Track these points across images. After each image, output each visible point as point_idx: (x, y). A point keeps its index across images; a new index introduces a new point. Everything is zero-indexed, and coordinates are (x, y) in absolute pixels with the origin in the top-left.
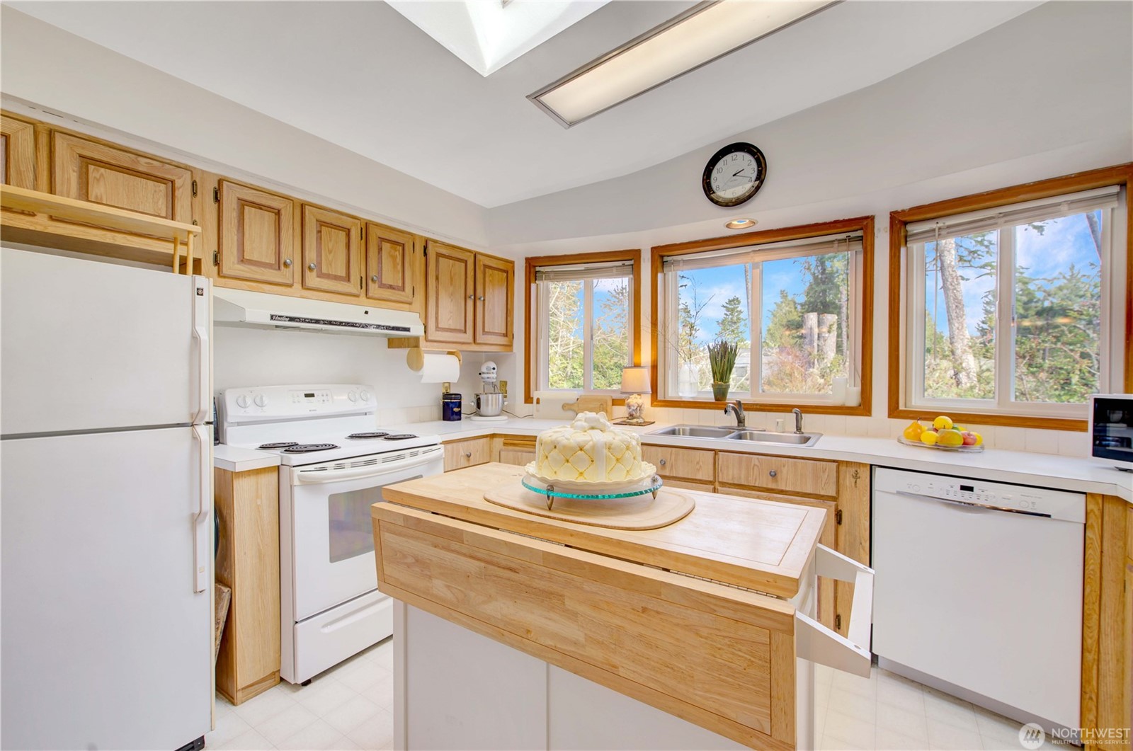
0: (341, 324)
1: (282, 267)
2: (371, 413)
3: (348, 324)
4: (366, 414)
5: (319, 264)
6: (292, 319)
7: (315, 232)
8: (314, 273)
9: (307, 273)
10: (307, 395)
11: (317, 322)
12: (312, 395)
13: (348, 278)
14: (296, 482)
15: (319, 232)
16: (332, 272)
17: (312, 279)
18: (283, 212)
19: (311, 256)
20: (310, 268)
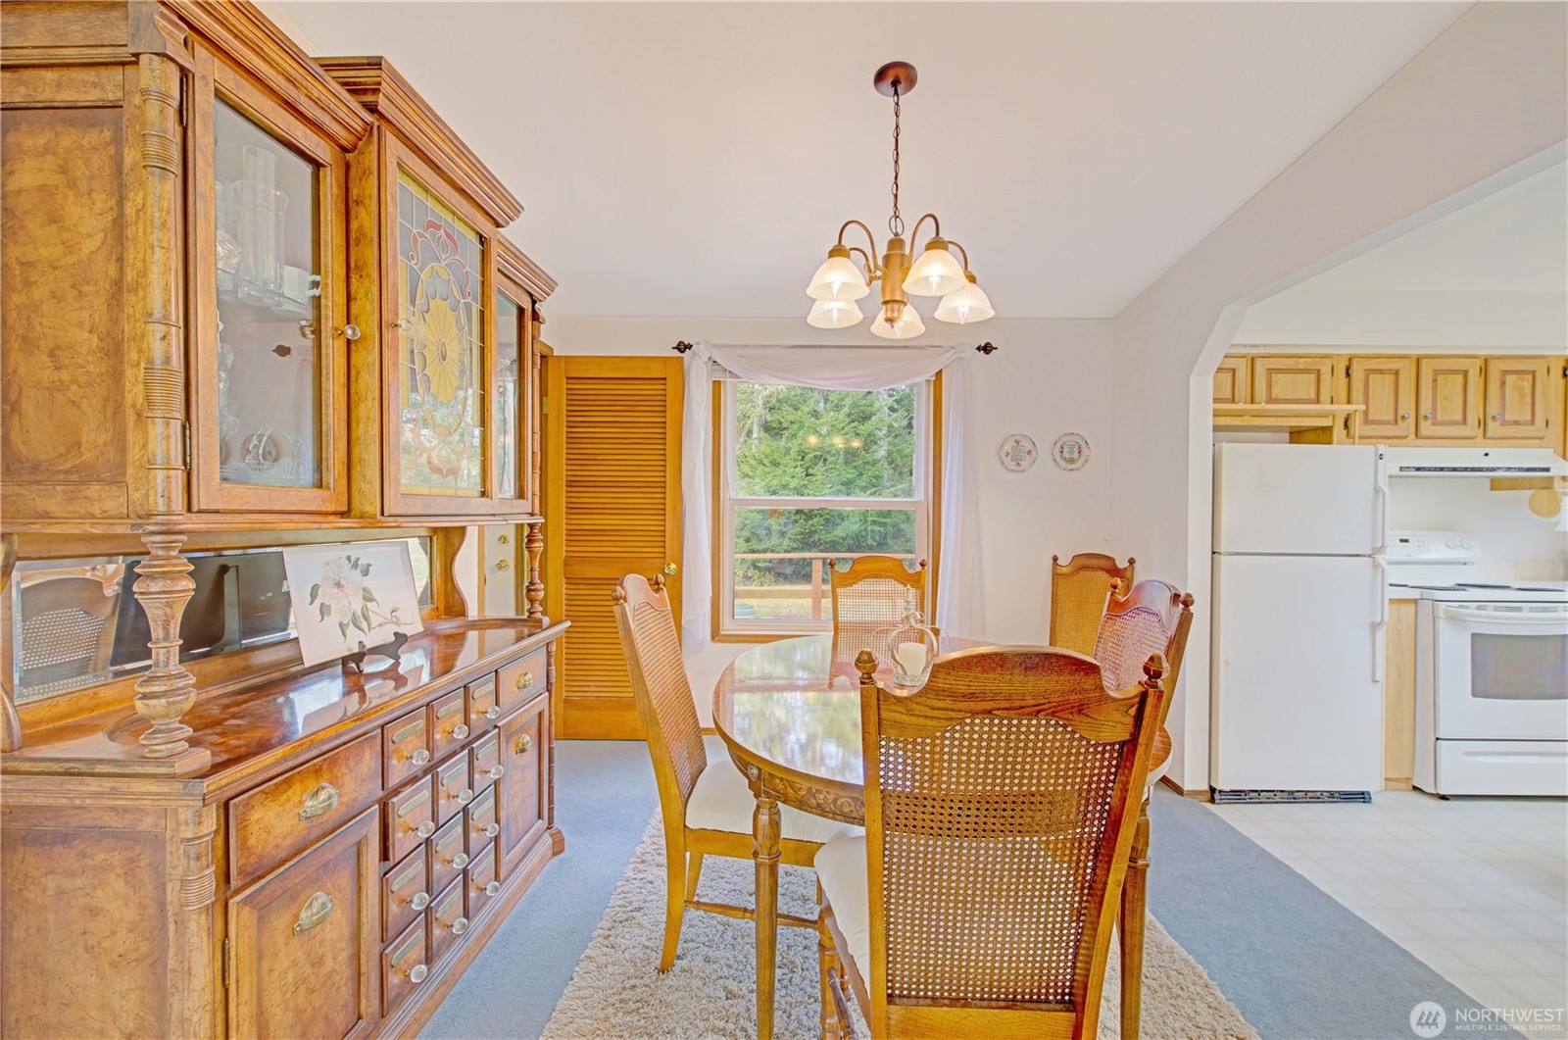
0: (1466, 469)
1: (1399, 421)
2: (1471, 563)
3: (1473, 469)
4: (1465, 564)
5: (1434, 412)
6: (1418, 469)
7: (1431, 381)
8: (1430, 422)
9: (1422, 423)
10: (1402, 541)
11: (1442, 469)
12: (1407, 541)
13: (1464, 422)
14: (1441, 614)
15: (1435, 381)
16: (1448, 418)
17: (1426, 428)
18: (1401, 371)
19: (1426, 407)
20: (1426, 417)
